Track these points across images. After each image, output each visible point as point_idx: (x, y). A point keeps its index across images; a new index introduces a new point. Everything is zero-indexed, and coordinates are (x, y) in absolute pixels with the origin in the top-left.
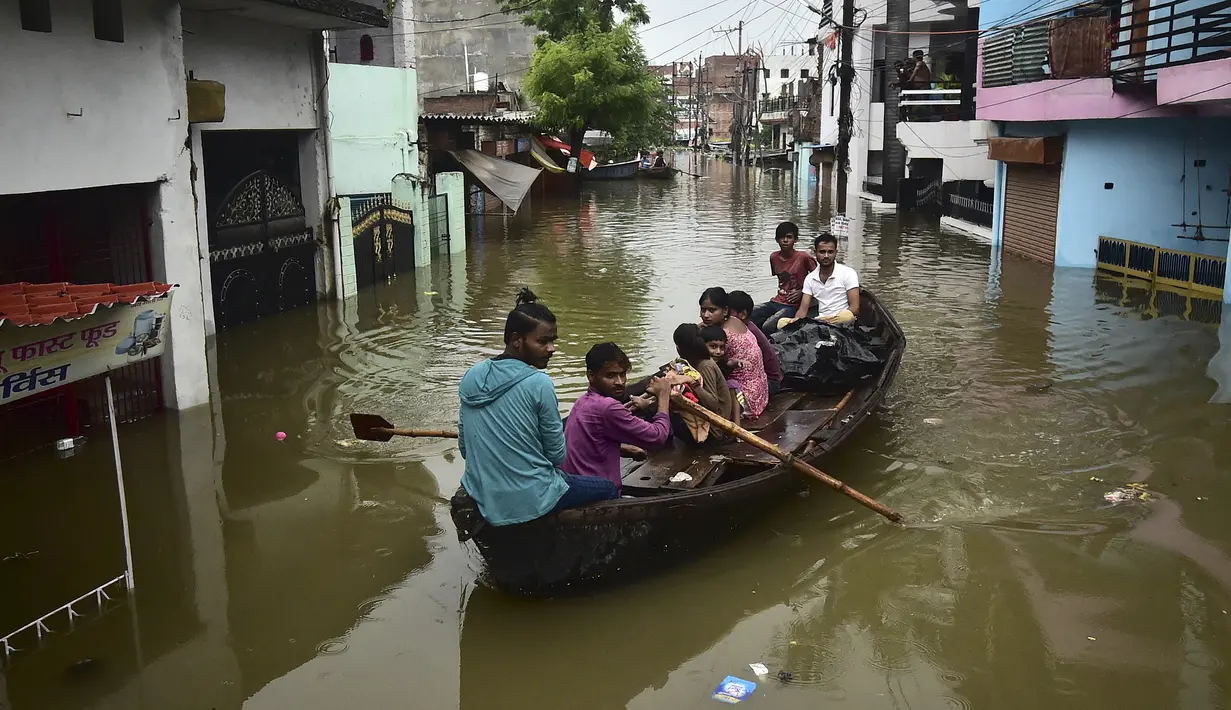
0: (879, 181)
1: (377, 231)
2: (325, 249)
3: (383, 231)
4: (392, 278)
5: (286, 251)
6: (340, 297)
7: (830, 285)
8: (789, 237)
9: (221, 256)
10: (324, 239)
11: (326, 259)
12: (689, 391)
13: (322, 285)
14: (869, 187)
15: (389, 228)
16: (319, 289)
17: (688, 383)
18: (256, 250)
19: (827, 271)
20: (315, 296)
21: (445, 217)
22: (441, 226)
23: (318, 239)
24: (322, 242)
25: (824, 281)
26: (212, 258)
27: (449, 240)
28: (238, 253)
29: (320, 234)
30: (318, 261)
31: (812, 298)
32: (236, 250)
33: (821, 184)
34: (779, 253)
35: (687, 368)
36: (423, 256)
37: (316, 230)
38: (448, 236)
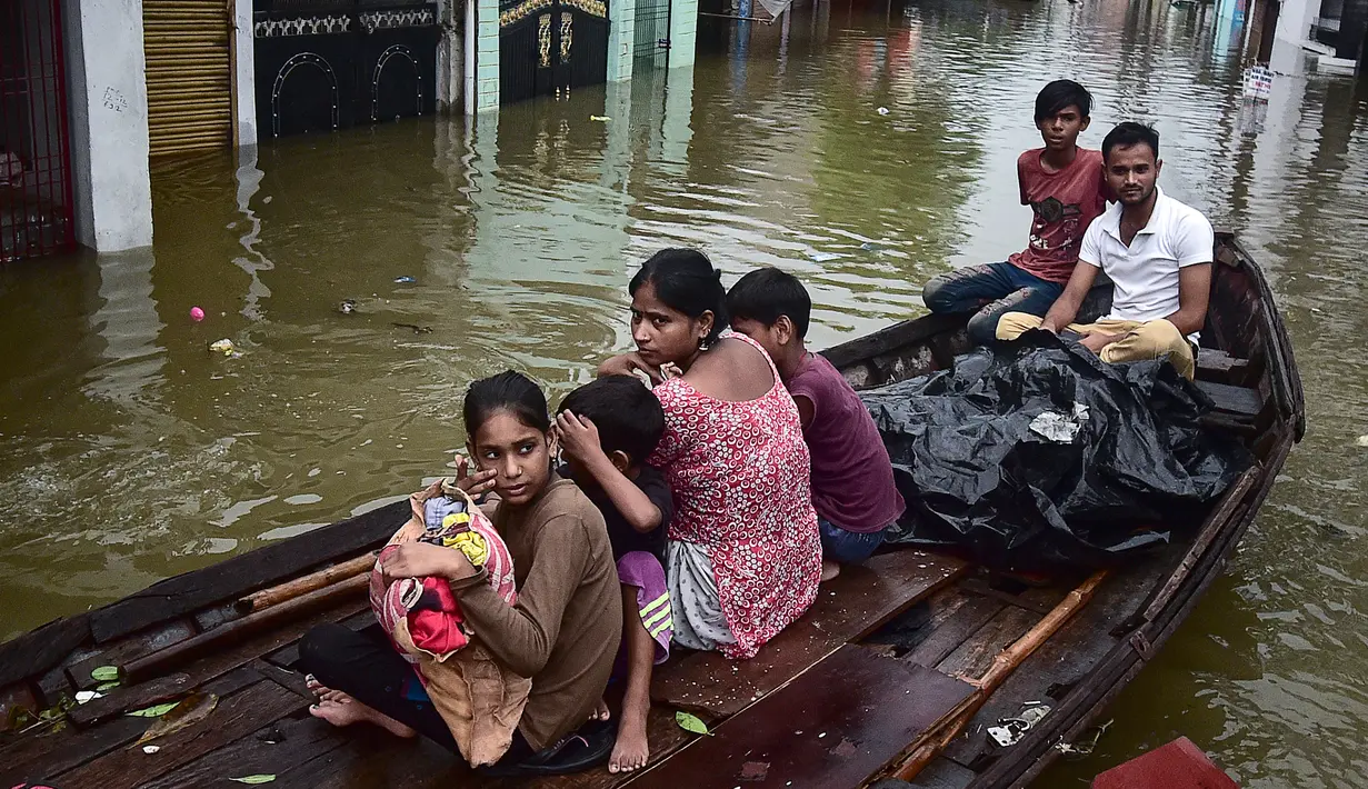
0: (1335, 25)
1: (545, 21)
2: (454, 38)
3: (556, 24)
4: (563, 92)
5: (386, 35)
6: (470, 110)
7: (1140, 252)
8: (1068, 117)
9: (277, 30)
10: (453, 23)
11: (453, 53)
12: (436, 607)
13: (446, 92)
14: (1319, 35)
15: (567, 19)
16: (440, 96)
17: (441, 577)
18: (337, 26)
19: (1136, 217)
20: (435, 105)
21: (666, 14)
22: (660, 25)
23: (443, 22)
24: (449, 27)
25: (1127, 238)
26: (259, 34)
27: (668, 48)
28: (307, 28)
29: (446, 13)
30: (441, 55)
31: (1099, 271)
32: (303, 22)
33: (1250, 25)
34: (1042, 154)
35: (460, 518)
36: (620, 65)
37: (441, 8)
38: (669, 42)
